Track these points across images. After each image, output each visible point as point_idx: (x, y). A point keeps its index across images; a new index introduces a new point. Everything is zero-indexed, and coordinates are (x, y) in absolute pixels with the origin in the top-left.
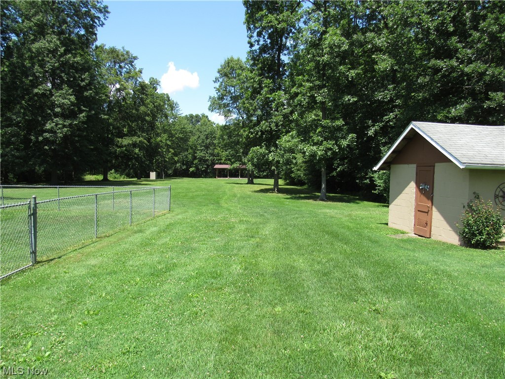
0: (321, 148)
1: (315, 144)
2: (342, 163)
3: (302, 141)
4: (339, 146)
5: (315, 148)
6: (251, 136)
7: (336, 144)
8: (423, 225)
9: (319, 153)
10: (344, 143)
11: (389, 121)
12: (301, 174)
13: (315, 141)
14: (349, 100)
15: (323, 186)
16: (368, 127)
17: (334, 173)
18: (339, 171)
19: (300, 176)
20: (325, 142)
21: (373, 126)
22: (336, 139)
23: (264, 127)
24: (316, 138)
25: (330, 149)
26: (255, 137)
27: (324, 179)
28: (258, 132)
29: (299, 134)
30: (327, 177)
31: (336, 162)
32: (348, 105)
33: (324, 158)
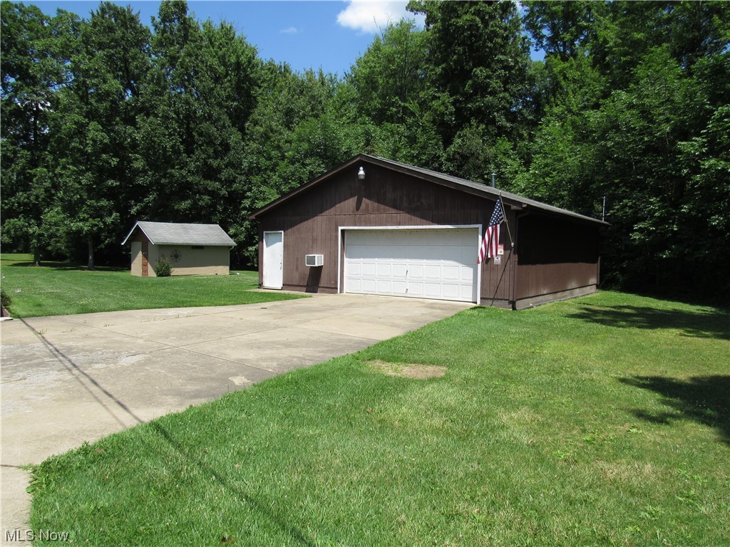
0: (88, 224)
1: (81, 220)
2: (110, 235)
3: (68, 217)
4: (104, 223)
5: (81, 224)
6: (6, 207)
7: (101, 220)
8: (145, 271)
9: (86, 229)
10: (109, 220)
11: (149, 202)
12: (62, 246)
13: (81, 218)
14: (112, 184)
15: (91, 257)
16: (131, 207)
17: (102, 246)
18: (107, 244)
19: (60, 249)
20: (90, 219)
21: (136, 205)
22: (101, 217)
23: (22, 198)
24: (82, 215)
25: (96, 225)
26: (10, 209)
27: (91, 251)
28: (13, 203)
29: (65, 210)
30: (94, 249)
31: (103, 234)
32: (111, 188)
33: (90, 233)
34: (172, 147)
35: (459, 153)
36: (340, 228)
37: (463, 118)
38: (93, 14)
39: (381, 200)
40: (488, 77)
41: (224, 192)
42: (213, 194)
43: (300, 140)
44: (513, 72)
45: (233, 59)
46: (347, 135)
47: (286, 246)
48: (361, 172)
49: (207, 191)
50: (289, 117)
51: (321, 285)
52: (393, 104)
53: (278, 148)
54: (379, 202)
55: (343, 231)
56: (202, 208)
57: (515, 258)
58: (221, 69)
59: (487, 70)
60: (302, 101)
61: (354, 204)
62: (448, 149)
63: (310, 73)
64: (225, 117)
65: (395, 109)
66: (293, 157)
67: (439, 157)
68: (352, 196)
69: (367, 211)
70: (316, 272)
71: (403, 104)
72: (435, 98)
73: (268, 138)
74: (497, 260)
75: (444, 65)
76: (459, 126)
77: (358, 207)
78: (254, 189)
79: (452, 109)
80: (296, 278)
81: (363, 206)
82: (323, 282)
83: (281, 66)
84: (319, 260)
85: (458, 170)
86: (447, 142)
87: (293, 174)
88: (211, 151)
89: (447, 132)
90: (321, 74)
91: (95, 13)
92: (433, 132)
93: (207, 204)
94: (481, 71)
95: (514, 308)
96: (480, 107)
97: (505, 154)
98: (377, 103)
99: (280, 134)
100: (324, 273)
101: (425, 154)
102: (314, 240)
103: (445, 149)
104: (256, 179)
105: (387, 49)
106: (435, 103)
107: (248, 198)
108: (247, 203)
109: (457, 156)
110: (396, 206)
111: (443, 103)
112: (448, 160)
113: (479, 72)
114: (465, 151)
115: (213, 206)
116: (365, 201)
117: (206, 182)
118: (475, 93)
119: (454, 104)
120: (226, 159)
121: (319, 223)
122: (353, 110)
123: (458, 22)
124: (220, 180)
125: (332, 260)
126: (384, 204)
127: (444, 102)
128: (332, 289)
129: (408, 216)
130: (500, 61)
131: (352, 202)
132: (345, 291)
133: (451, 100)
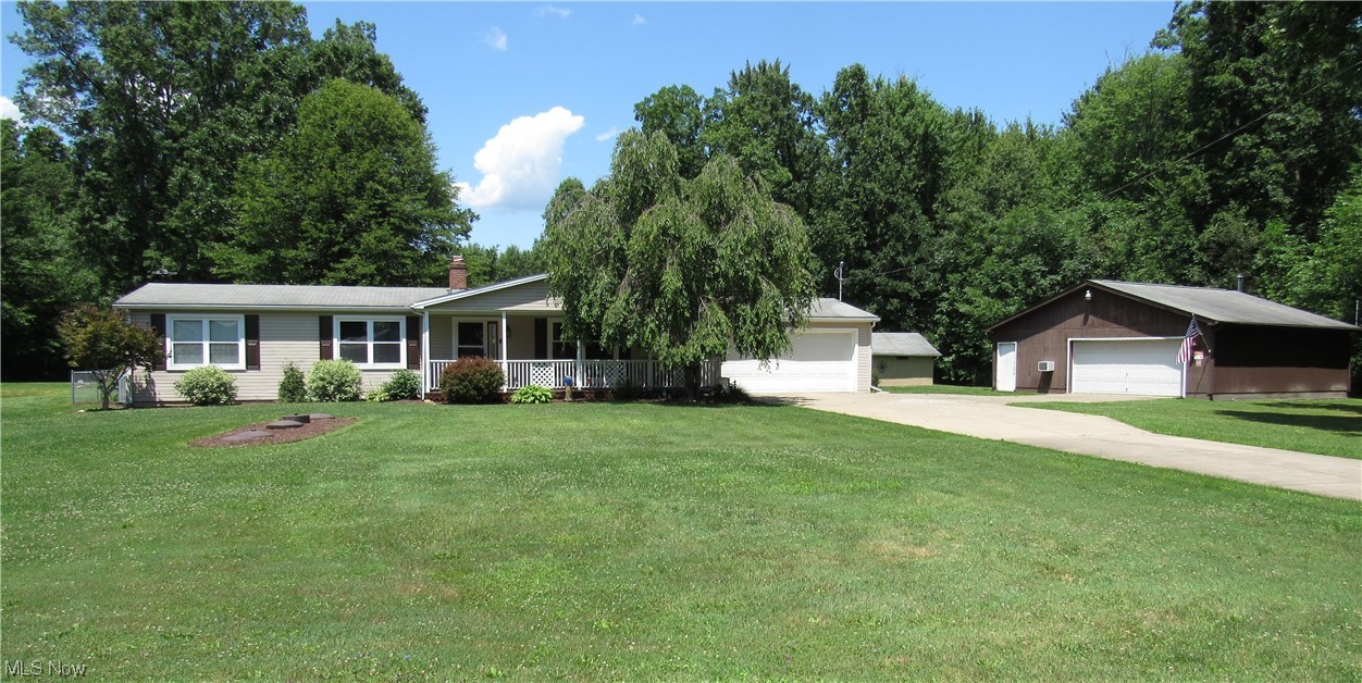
34: (855, 243)
35: (1214, 241)
36: (1069, 340)
37: (1221, 198)
38: (734, 75)
39: (1105, 317)
40: (1256, 146)
41: (915, 294)
42: (904, 297)
43: (1011, 232)
44: (1293, 133)
45: (920, 131)
46: (1070, 223)
47: (1018, 355)
48: (1088, 295)
49: (895, 294)
50: (991, 199)
51: (1052, 386)
52: (1132, 167)
53: (981, 239)
54: (1103, 318)
55: (1072, 342)
56: (891, 312)
57: (1212, 361)
58: (905, 144)
59: (1254, 136)
60: (1009, 178)
61: (1082, 320)
62: (1200, 236)
63: (1014, 128)
64: (913, 204)
65: (1135, 174)
66: (1003, 252)
67: (1189, 246)
68: (1080, 313)
69: (1093, 325)
70: (1048, 376)
71: (1146, 167)
72: (1185, 172)
73: (968, 227)
74: (1198, 364)
75: (1196, 131)
76: (1214, 208)
77: (1085, 323)
78: (953, 289)
79: (1207, 188)
80: (1028, 382)
81: (1090, 321)
82: (1054, 384)
83: (971, 114)
84: (1050, 366)
85: (1214, 261)
86: (1200, 229)
87: (1003, 273)
88: (900, 247)
89: (1199, 215)
90: (1030, 125)
91: (737, 74)
92: (1181, 216)
93: (896, 308)
94: (1245, 140)
95: (1211, 399)
96: (1243, 184)
97: (1279, 241)
98: (1109, 166)
99: (985, 222)
100: (1054, 378)
101: (1170, 243)
102: (1046, 350)
103: (1196, 236)
104: (953, 277)
105: (1123, 97)
106: (1184, 180)
107: (943, 300)
108: (944, 306)
109: (1212, 245)
110: (1118, 321)
111: (1195, 181)
112: (1202, 249)
113: (1243, 141)
114: (1222, 238)
115: (902, 310)
116: (1091, 318)
117: (895, 283)
118: (1239, 164)
119: (1209, 180)
120: (917, 255)
121: (1051, 334)
122: (1075, 172)
123: (1214, 81)
124: (910, 280)
125: (1062, 366)
126: (1107, 320)
127: (1197, 178)
128: (1063, 390)
129: (1127, 330)
130: (1273, 121)
131: (1080, 318)
132: (1073, 391)
133: (1206, 175)
